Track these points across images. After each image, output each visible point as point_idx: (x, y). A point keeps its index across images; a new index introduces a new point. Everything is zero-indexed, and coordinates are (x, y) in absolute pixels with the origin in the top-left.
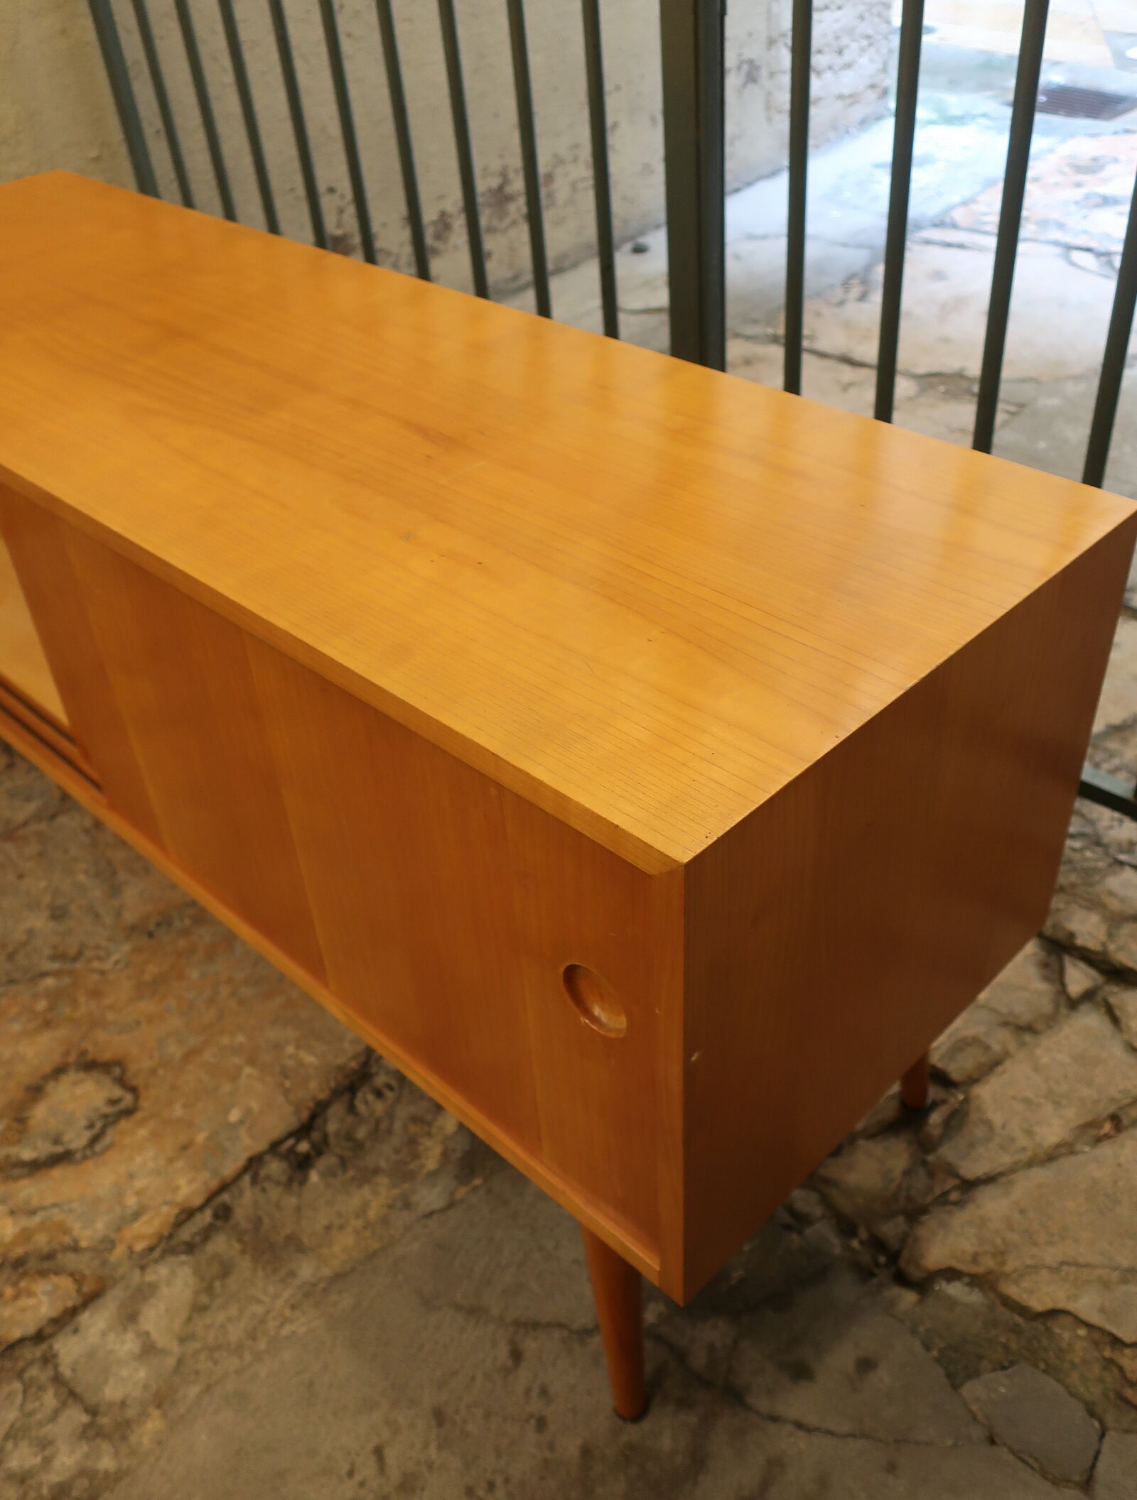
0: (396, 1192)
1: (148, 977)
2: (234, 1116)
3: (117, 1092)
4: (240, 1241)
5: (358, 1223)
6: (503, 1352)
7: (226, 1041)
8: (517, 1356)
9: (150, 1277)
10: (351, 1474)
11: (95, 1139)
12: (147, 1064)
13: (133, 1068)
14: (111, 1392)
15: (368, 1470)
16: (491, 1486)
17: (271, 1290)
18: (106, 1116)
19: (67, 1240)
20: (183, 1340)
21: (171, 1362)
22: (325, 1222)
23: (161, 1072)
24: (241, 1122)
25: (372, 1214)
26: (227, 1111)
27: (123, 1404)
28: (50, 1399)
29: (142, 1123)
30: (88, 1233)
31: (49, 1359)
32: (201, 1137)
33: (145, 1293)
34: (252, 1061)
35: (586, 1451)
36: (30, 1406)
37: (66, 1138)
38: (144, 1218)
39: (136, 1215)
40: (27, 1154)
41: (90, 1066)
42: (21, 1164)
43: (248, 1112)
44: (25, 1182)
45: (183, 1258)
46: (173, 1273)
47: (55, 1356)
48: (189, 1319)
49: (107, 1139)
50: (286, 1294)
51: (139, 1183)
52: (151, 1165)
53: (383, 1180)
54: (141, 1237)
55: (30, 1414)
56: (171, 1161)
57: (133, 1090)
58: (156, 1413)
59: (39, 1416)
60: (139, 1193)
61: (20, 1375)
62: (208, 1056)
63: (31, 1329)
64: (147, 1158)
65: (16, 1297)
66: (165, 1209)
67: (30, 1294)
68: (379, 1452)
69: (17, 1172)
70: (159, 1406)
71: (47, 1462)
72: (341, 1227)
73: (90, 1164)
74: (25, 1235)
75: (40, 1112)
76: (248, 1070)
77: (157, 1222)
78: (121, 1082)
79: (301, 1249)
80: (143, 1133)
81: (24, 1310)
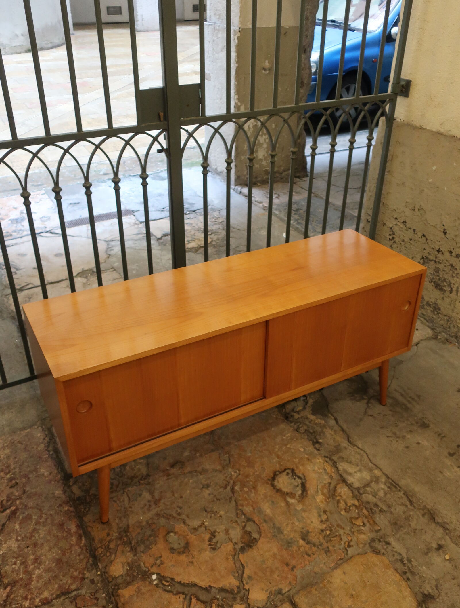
0: (328, 428)
1: (246, 464)
2: (302, 450)
3: (285, 473)
4: (334, 455)
5: (334, 436)
6: (370, 417)
7: (277, 450)
8: (371, 416)
9: (342, 470)
10: (392, 441)
11: (299, 477)
12: (278, 466)
13: (278, 469)
14: (368, 478)
15: (391, 439)
16: (396, 423)
17: (348, 450)
18: (292, 475)
19: (327, 485)
20: (357, 466)
21: (363, 468)
22: (332, 441)
23: (282, 463)
24: (304, 449)
25: (332, 433)
26: (300, 451)
27: (371, 476)
28: (368, 489)
29: (297, 467)
30: (327, 480)
31: (358, 489)
32: (306, 456)
33: (345, 471)
34: (286, 445)
35: (391, 411)
36: (370, 493)
37: (296, 484)
38: (326, 468)
39: (325, 470)
40: (300, 492)
41: (274, 479)
42: (302, 494)
43: (302, 447)
44: (309, 492)
45: (337, 464)
46: (341, 466)
47: (358, 487)
48: (353, 465)
49: (301, 475)
50: (350, 448)
51: (316, 468)
52: (312, 466)
53: (324, 430)
54: (331, 470)
55: (371, 492)
56: (311, 462)
57: (285, 470)
58: (374, 471)
59: (372, 490)
60: (319, 469)
61: (361, 494)
62: (280, 453)
63: (350, 492)
64: (309, 467)
65: (341, 496)
66: (325, 464)
67: (341, 493)
68: (387, 437)
69: (305, 494)
70: (372, 471)
71: (383, 489)
72: (334, 438)
73: (307, 479)
74: (323, 494)
75: (285, 490)
76: (288, 446)
77: (328, 466)
78: (281, 472)
79: (339, 445)
80: (301, 468)
81: (345, 494)
